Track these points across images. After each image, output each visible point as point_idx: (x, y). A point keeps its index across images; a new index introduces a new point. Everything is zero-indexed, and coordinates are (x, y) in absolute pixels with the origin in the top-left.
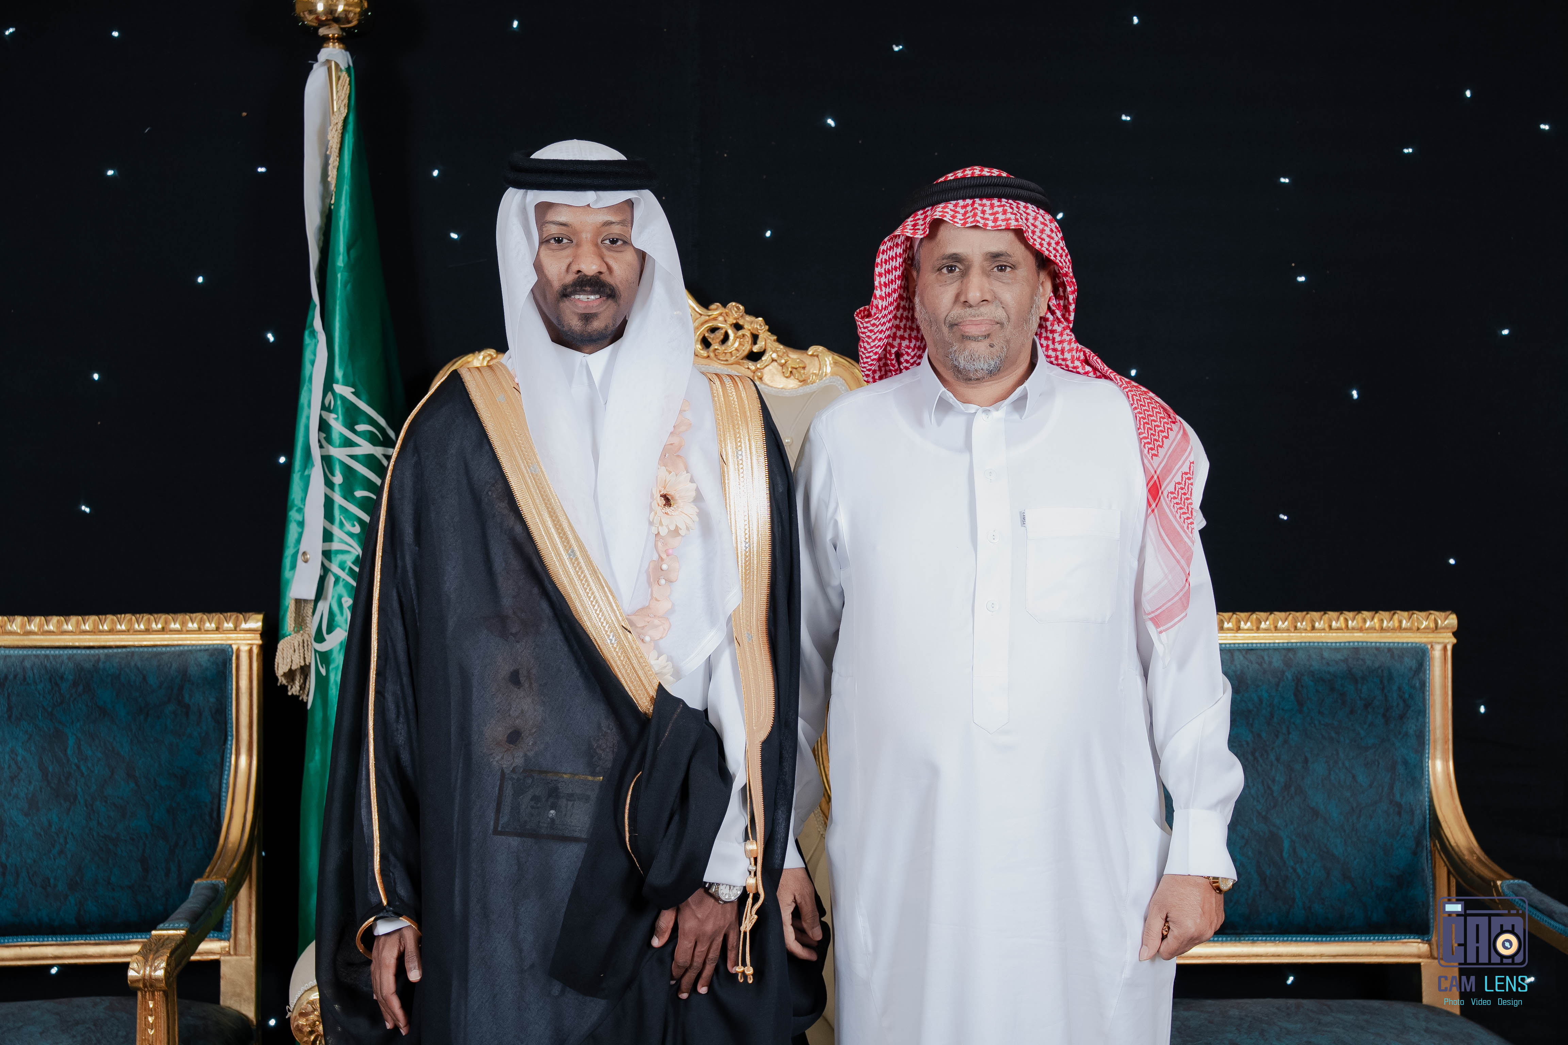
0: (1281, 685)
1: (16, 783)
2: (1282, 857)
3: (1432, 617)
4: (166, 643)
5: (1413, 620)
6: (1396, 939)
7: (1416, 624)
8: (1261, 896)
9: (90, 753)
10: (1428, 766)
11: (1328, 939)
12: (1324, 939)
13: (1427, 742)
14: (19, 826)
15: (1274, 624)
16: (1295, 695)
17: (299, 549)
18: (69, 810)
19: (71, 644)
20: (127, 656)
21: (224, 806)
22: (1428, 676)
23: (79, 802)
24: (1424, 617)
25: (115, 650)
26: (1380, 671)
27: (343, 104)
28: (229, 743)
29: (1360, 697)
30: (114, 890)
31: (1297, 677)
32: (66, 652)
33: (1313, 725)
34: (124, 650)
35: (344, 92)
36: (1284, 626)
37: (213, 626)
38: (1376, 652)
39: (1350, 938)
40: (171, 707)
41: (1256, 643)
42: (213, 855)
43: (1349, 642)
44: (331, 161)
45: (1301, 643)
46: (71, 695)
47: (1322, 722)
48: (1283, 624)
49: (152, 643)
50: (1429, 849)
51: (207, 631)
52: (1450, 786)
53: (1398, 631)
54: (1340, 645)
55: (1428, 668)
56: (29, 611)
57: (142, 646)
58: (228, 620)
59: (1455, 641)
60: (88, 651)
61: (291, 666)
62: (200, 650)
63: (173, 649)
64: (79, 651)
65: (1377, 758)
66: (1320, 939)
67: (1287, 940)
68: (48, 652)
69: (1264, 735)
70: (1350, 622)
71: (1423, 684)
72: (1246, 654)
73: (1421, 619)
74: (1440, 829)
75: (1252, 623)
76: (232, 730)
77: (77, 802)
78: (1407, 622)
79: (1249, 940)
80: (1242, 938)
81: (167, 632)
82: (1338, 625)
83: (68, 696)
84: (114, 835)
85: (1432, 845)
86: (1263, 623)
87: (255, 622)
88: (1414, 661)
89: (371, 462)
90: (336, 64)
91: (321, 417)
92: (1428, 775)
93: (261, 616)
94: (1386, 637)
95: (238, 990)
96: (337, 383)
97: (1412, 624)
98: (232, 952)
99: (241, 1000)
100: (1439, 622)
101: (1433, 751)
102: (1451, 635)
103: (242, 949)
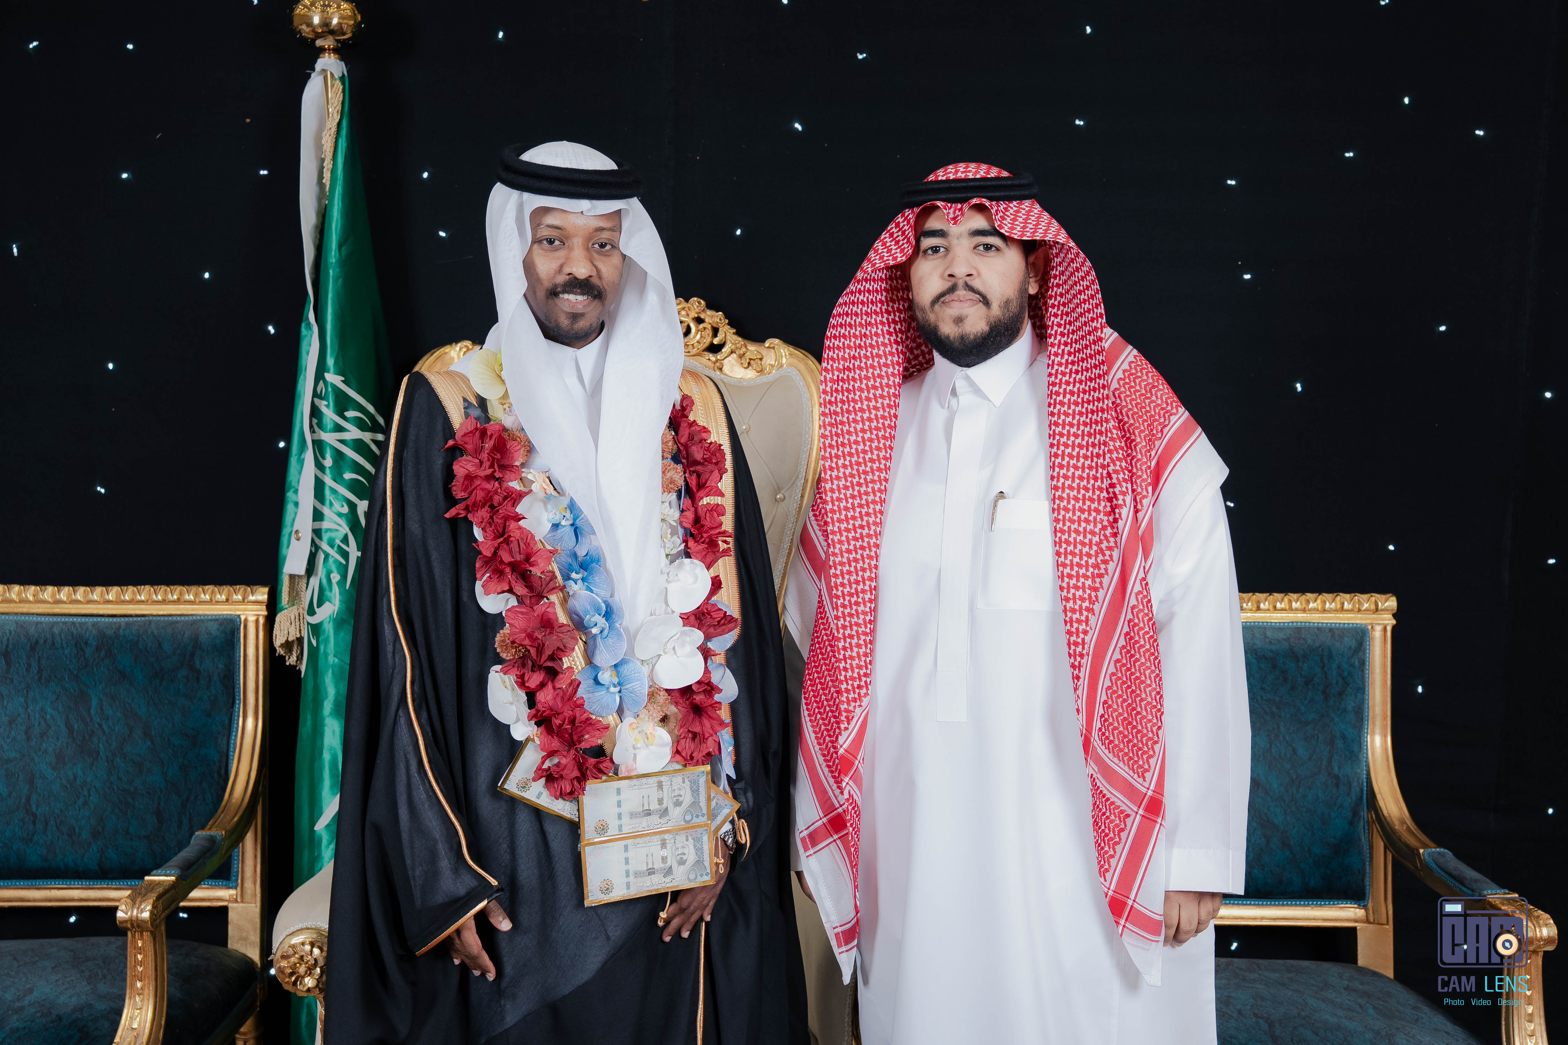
1: (45, 738)
3: (1373, 599)
4: (179, 613)
5: (1354, 602)
6: (1334, 904)
7: (1357, 606)
9: (111, 713)
10: (1367, 742)
11: (1269, 903)
12: (1265, 903)
13: (1366, 718)
14: (47, 778)
17: (292, 528)
18: (92, 765)
19: (95, 612)
20: (145, 624)
21: (231, 763)
22: (1368, 656)
23: (101, 758)
24: (1365, 599)
25: (135, 619)
26: (1320, 650)
27: (336, 110)
28: (237, 706)
29: (1301, 675)
30: (131, 839)
32: (91, 619)
34: (143, 619)
35: (337, 98)
37: (224, 597)
38: (1317, 632)
39: (1289, 903)
40: (183, 672)
42: (216, 811)
43: (1293, 622)
44: (325, 163)
46: (95, 660)
47: (1264, 698)
49: (169, 613)
50: (1366, 819)
51: (218, 602)
52: (1388, 760)
53: (1339, 613)
54: (1284, 625)
55: (1368, 647)
56: (59, 582)
57: (159, 616)
58: (237, 592)
59: (1394, 622)
60: (111, 619)
61: (288, 637)
62: (211, 620)
63: (187, 618)
64: (103, 619)
65: (1316, 732)
66: (1260, 903)
68: (75, 619)
70: (1294, 603)
71: (1363, 663)
73: (1362, 600)
74: (1376, 802)
76: (240, 695)
77: (99, 757)
78: (1349, 604)
81: (181, 602)
82: (1282, 606)
83: (91, 661)
84: (132, 789)
85: (1368, 818)
87: (262, 594)
88: (1354, 640)
89: (359, 446)
90: (331, 73)
91: (313, 403)
92: (1367, 749)
93: (266, 590)
94: (1329, 618)
95: (244, 935)
96: (328, 372)
97: (1354, 605)
98: (239, 900)
99: (246, 944)
100: (1380, 604)
101: (1372, 727)
102: (1391, 616)
103: (248, 897)
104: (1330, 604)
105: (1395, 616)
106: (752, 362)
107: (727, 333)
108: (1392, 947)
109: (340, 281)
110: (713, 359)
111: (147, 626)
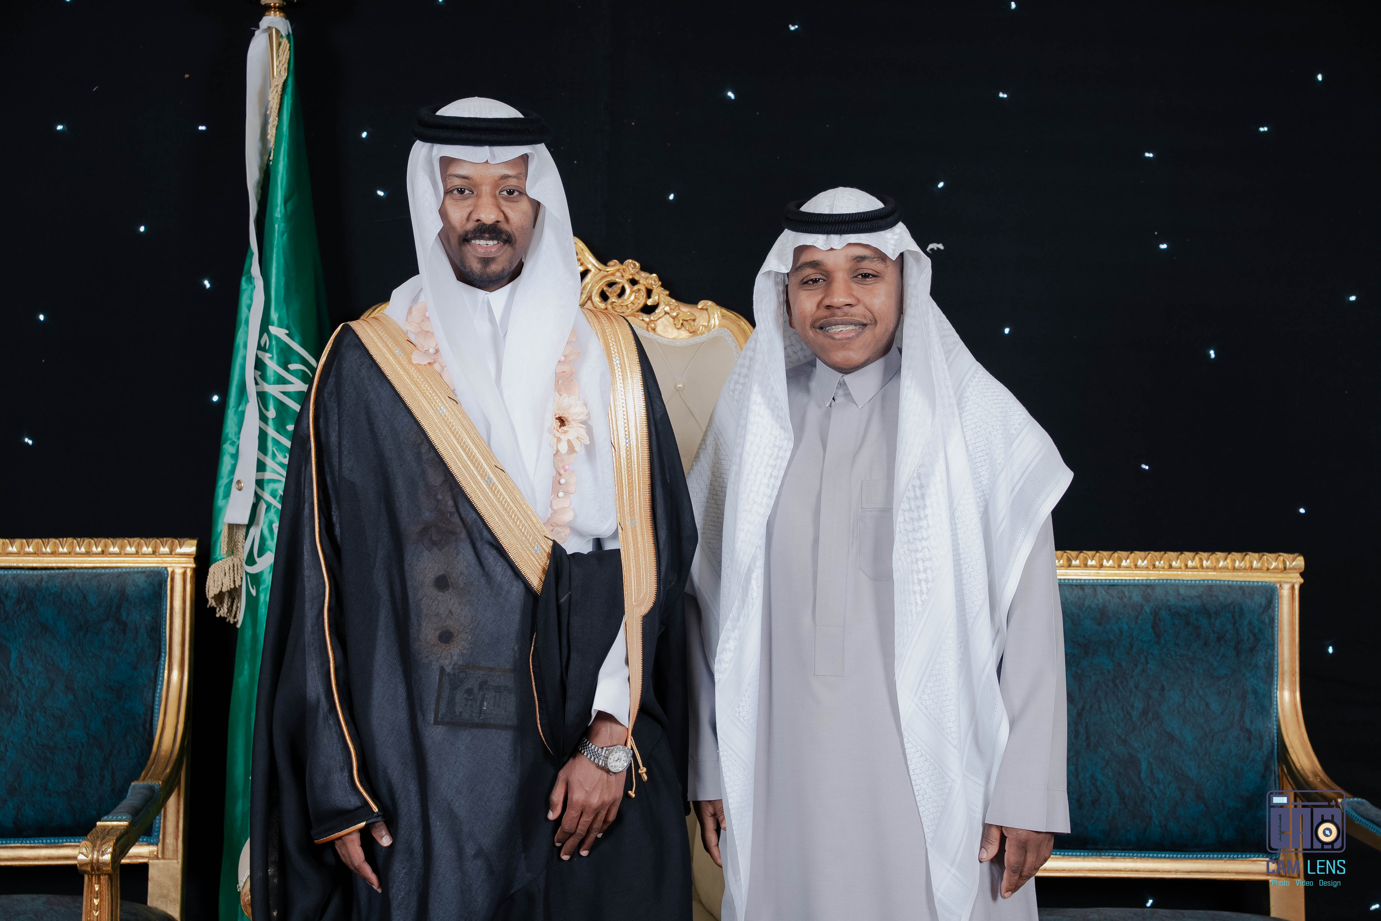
0: (1140, 617)
2: (1139, 778)
3: (1281, 558)
4: (105, 565)
5: (1263, 561)
6: (1246, 857)
7: (1266, 565)
8: (1120, 814)
9: (31, 666)
10: (1277, 697)
11: (1183, 856)
12: (1179, 856)
13: (1276, 674)
15: (1134, 562)
16: (1153, 627)
17: (232, 479)
19: (15, 565)
20: (68, 576)
21: (156, 719)
22: (1277, 613)
23: (20, 713)
24: (1273, 558)
25: (57, 571)
26: (1232, 607)
27: (283, 68)
28: (163, 659)
29: (1213, 631)
30: (50, 795)
31: (1155, 611)
32: (10, 572)
33: (1169, 656)
34: (66, 571)
35: (284, 57)
36: (1143, 564)
37: (150, 549)
38: (1228, 590)
39: (1203, 856)
40: (109, 625)
41: (1118, 580)
42: (146, 764)
43: (1204, 580)
44: (270, 121)
45: (1159, 580)
46: (15, 612)
47: (1178, 653)
48: (1143, 562)
49: (92, 565)
50: (1277, 770)
51: (144, 555)
52: (1297, 716)
53: (1249, 571)
54: (1195, 583)
55: (1277, 605)
57: (82, 568)
58: (164, 545)
59: (1302, 581)
60: (31, 572)
61: (222, 588)
62: (138, 572)
63: (112, 571)
64: (23, 572)
65: (1228, 687)
66: (1175, 856)
67: (1145, 856)
69: (1124, 664)
70: (1205, 562)
71: (1272, 620)
72: (1108, 589)
73: (1270, 560)
74: (1287, 755)
75: (1113, 560)
76: (166, 648)
77: (18, 712)
78: (1258, 562)
79: (1109, 855)
80: (1103, 854)
81: (106, 555)
82: (1194, 564)
83: (11, 613)
84: (52, 744)
85: (1280, 770)
86: (1124, 561)
87: (190, 547)
88: (1264, 598)
90: (276, 31)
91: (256, 356)
92: (1277, 704)
93: (195, 542)
94: (1238, 576)
95: (165, 892)
96: (273, 324)
97: (1263, 564)
98: (160, 856)
99: (166, 902)
100: (1288, 563)
101: (1281, 683)
102: (1298, 575)
103: (169, 853)
105: (1302, 574)
106: (685, 323)
107: (660, 295)
108: (1303, 900)
109: (286, 235)
110: (647, 319)
111: (71, 578)
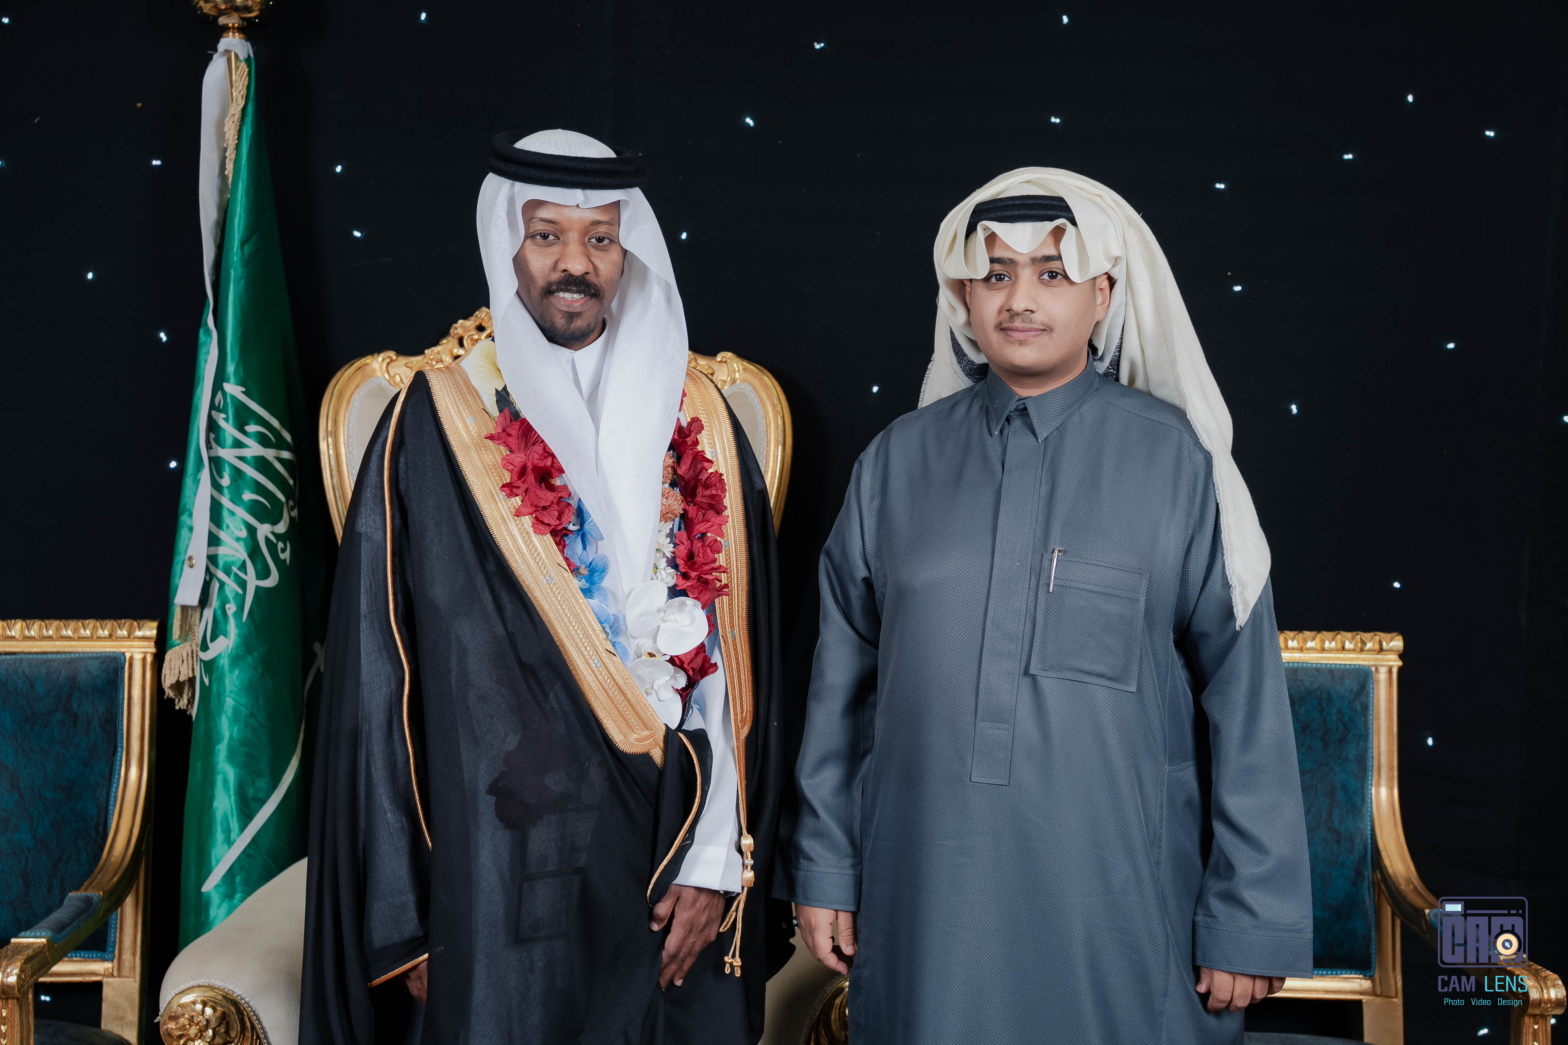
3: (1377, 638)
4: (55, 650)
5: (1357, 641)
6: (1337, 974)
7: (1360, 645)
10: (1371, 794)
13: (1371, 768)
17: (186, 554)
20: (15, 662)
21: (110, 821)
22: (1371, 699)
24: (1369, 638)
25: (4, 657)
26: (1318, 692)
27: (241, 94)
28: (119, 754)
34: (13, 656)
35: (242, 82)
37: (106, 633)
40: (59, 716)
44: (227, 154)
49: (42, 650)
50: (1371, 881)
51: (99, 638)
52: (1394, 815)
53: (1340, 652)
55: (1371, 691)
57: (31, 653)
58: (121, 628)
59: (1400, 663)
61: (179, 677)
62: (91, 658)
63: (63, 656)
65: (1315, 783)
70: (1290, 643)
71: (1365, 708)
73: (1365, 639)
74: (1381, 860)
76: (123, 742)
78: (1350, 643)
81: (58, 639)
85: (1374, 879)
87: (150, 630)
88: (1356, 683)
89: (262, 464)
90: (235, 53)
91: (210, 417)
92: (1371, 803)
93: (155, 624)
94: (1329, 659)
95: (122, 1014)
96: (228, 381)
97: (1356, 645)
98: (115, 974)
99: (122, 1025)
100: (1384, 644)
101: (1377, 778)
102: (1394, 657)
103: (126, 971)
104: (1330, 643)
105: (1401, 656)
108: (1401, 1023)
109: (243, 281)
111: (17, 664)
